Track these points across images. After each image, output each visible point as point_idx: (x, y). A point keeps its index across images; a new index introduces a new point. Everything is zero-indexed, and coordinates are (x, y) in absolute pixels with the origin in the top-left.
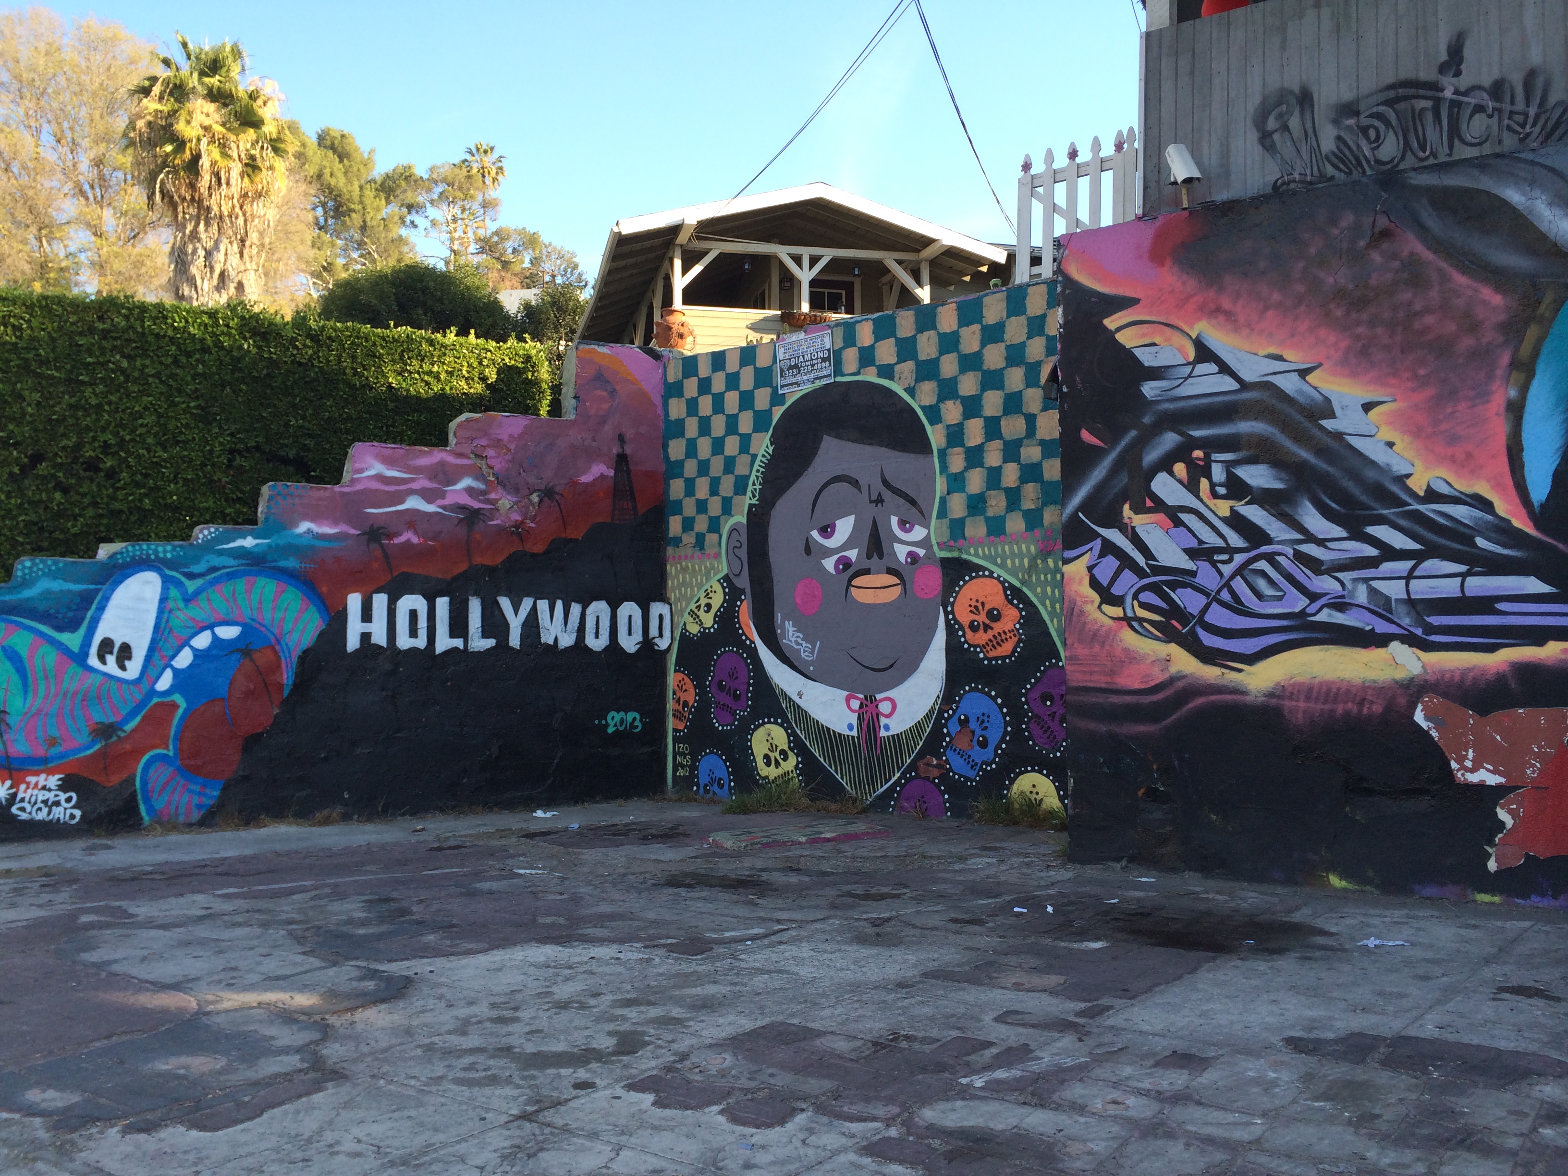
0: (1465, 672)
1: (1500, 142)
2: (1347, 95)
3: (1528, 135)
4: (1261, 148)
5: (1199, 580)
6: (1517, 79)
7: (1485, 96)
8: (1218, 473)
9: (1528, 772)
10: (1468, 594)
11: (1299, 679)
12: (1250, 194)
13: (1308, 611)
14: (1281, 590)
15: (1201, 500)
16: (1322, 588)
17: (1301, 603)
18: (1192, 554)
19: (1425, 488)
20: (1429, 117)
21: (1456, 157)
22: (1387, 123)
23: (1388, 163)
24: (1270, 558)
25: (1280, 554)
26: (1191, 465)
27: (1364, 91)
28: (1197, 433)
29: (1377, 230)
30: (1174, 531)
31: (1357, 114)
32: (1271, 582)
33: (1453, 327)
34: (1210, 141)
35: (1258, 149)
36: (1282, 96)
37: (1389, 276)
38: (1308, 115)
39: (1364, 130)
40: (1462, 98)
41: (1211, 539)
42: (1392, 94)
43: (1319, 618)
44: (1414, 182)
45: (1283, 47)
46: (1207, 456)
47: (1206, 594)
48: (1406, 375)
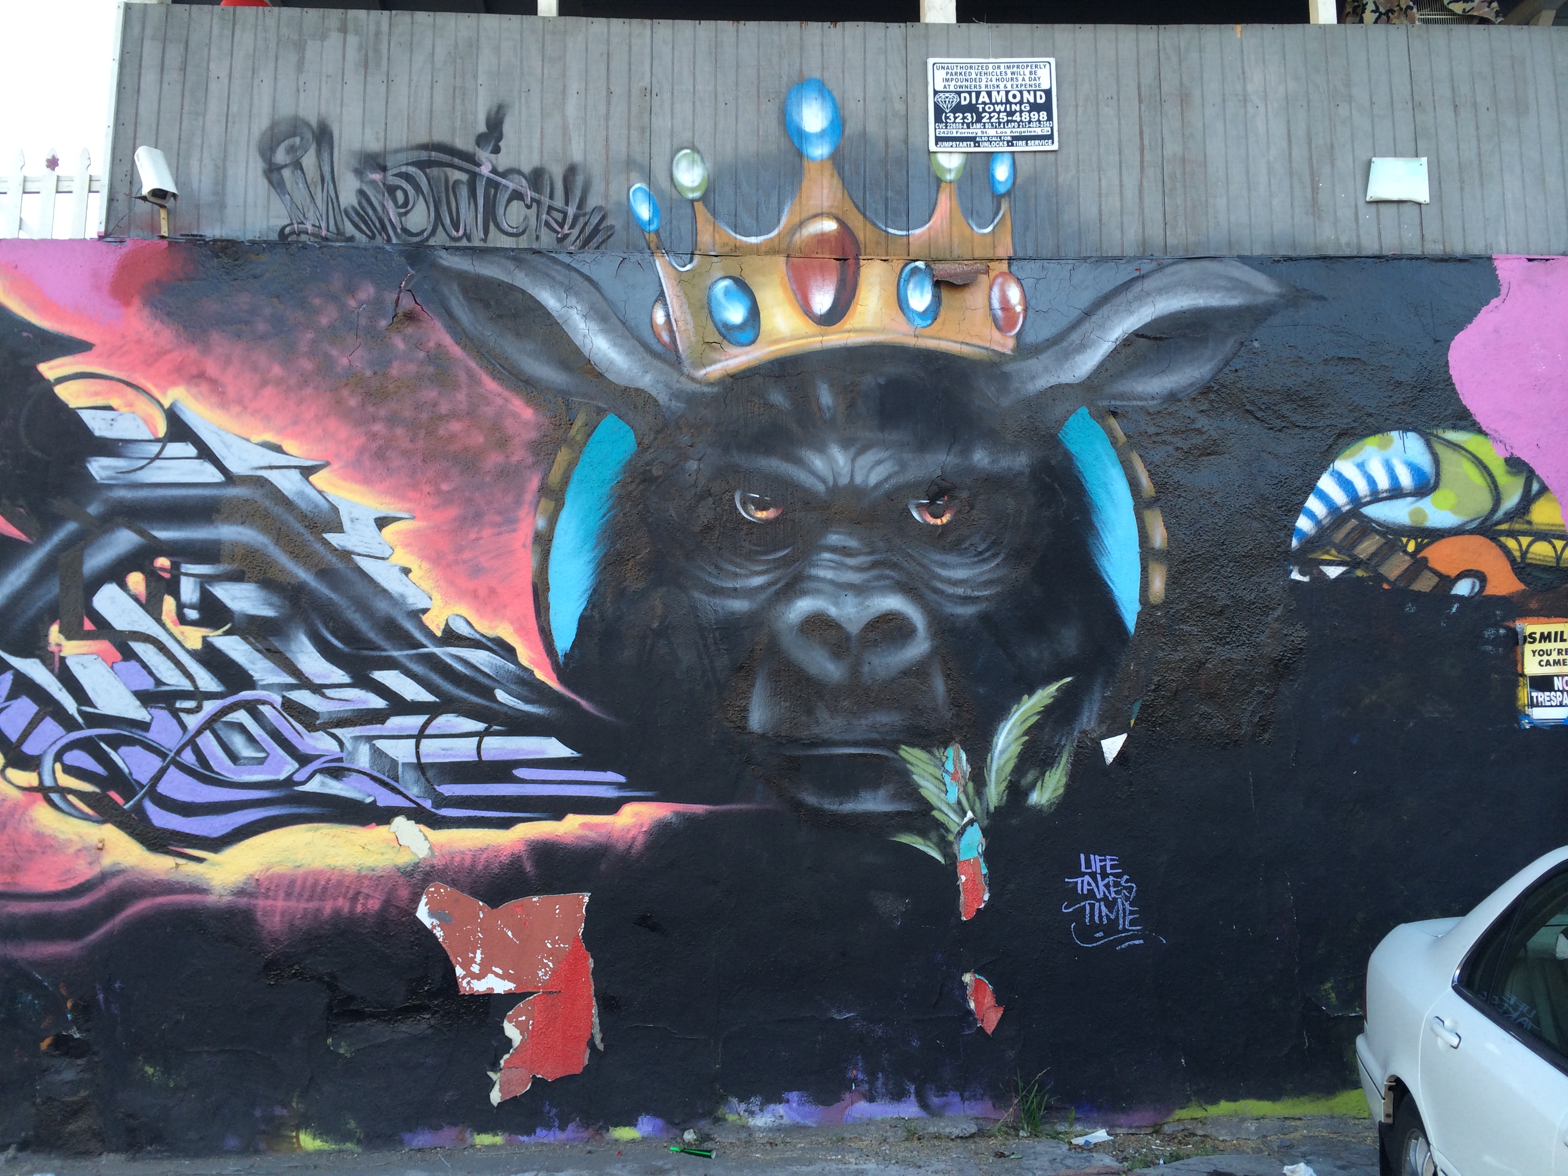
0: (477, 853)
1: (538, 238)
2: (374, 146)
3: (566, 236)
4: (266, 182)
5: (153, 735)
6: (557, 172)
7: (524, 182)
8: (189, 591)
9: (540, 974)
10: (485, 758)
11: (277, 869)
12: (250, 236)
13: (297, 778)
14: (263, 750)
15: (163, 626)
16: (314, 748)
17: (288, 767)
18: (145, 698)
19: (442, 627)
20: (464, 192)
21: (490, 244)
22: (418, 188)
23: (417, 235)
24: (252, 708)
25: (264, 703)
26: (152, 575)
27: (393, 144)
28: (163, 534)
29: (400, 311)
30: (121, 666)
31: (384, 169)
32: (251, 739)
33: (481, 440)
34: (201, 160)
35: (263, 183)
36: (296, 126)
37: (412, 368)
38: (326, 156)
39: (391, 190)
40: (499, 179)
41: (173, 679)
42: (424, 155)
43: (307, 788)
44: (445, 263)
45: (300, 67)
46: (175, 566)
47: (163, 755)
48: (427, 489)
